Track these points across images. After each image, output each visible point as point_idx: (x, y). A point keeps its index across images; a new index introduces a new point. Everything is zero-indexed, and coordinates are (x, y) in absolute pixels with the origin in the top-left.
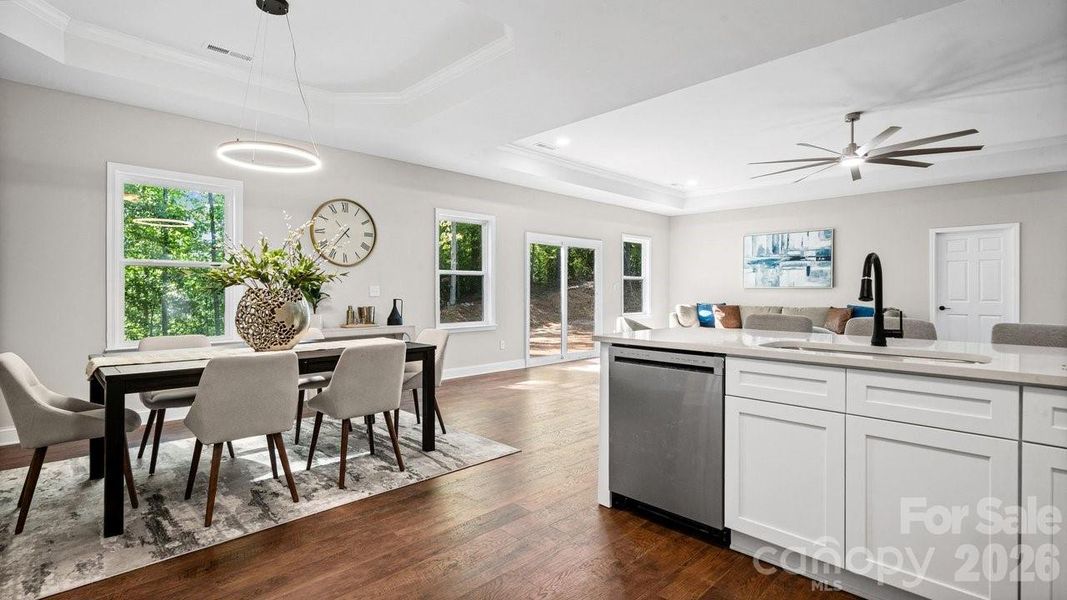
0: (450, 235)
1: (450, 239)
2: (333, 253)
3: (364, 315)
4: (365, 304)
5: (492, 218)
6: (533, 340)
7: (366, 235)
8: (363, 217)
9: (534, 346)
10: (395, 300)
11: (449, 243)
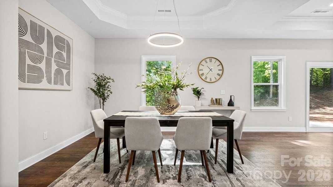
0: (270, 71)
1: (270, 72)
2: (206, 78)
3: (218, 102)
4: (218, 97)
5: (284, 58)
6: (311, 115)
7: (219, 70)
8: (218, 63)
9: (312, 119)
10: (231, 96)
11: (269, 74)
